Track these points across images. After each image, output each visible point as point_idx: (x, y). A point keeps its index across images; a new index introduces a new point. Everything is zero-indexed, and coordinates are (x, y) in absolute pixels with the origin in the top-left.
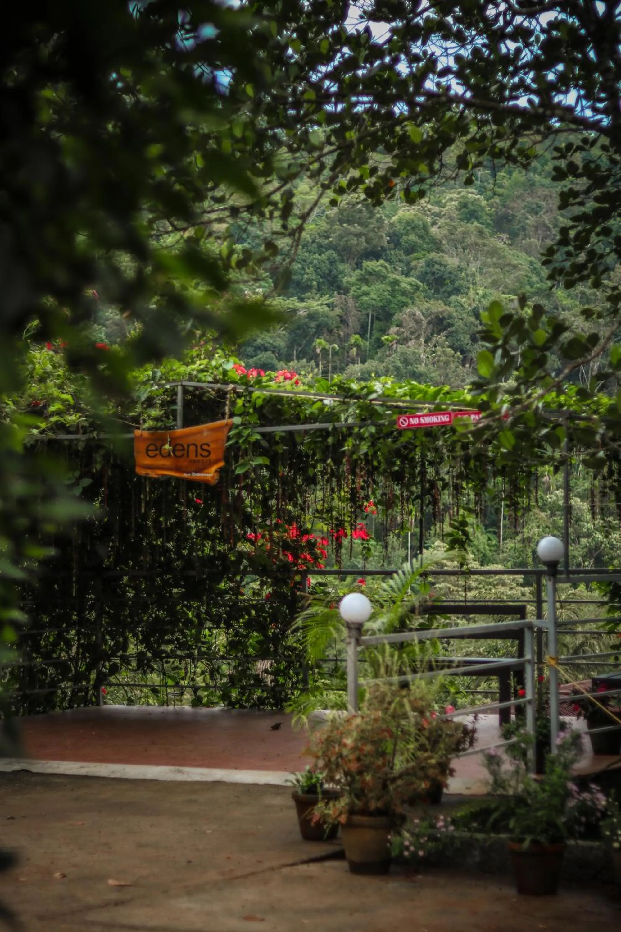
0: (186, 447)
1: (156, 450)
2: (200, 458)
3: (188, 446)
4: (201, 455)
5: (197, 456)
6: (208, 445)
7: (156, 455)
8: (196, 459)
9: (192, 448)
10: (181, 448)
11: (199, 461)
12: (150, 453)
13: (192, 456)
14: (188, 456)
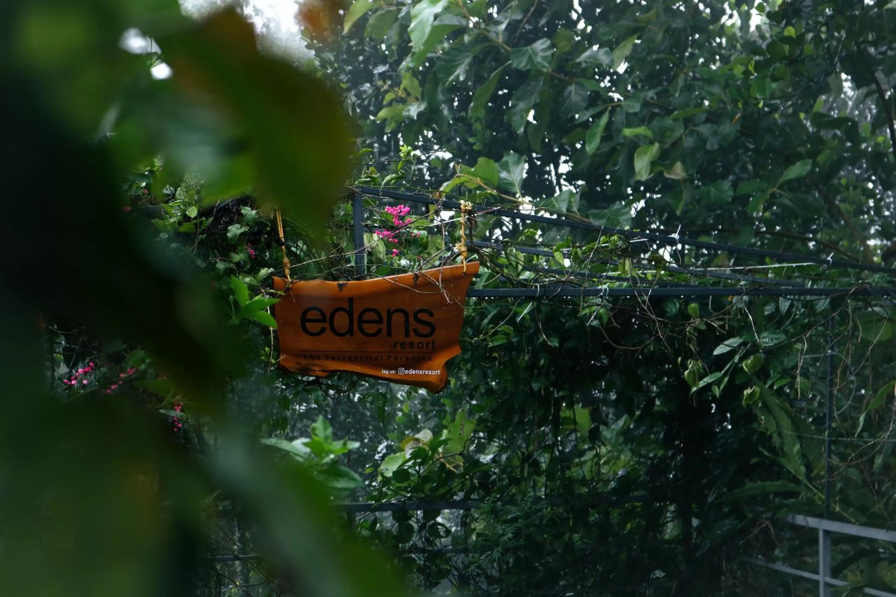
0: (384, 315)
1: (324, 320)
2: (416, 339)
3: (390, 314)
4: (416, 332)
5: (407, 335)
6: (431, 315)
7: (323, 330)
8: (408, 340)
9: (398, 318)
10: (375, 317)
11: (412, 345)
12: (308, 325)
13: (399, 335)
14: (389, 334)
